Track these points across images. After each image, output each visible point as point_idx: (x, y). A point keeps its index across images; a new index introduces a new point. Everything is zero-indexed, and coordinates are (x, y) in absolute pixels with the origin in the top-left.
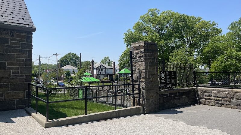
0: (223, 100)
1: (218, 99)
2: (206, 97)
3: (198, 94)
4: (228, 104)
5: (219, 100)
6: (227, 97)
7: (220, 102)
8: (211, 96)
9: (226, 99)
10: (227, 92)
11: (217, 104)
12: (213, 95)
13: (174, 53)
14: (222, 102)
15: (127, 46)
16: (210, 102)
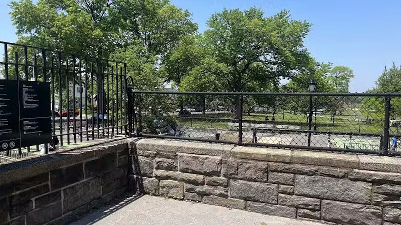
0: (206, 181)
1: (193, 177)
2: (160, 172)
3: (136, 160)
4: (221, 195)
5: (195, 183)
6: (220, 172)
7: (199, 189)
8: (174, 169)
9: (215, 178)
10: (219, 158)
11: (190, 195)
12: (180, 165)
13: (116, 55)
14: (205, 188)
15: (19, 32)
16: (170, 187)
